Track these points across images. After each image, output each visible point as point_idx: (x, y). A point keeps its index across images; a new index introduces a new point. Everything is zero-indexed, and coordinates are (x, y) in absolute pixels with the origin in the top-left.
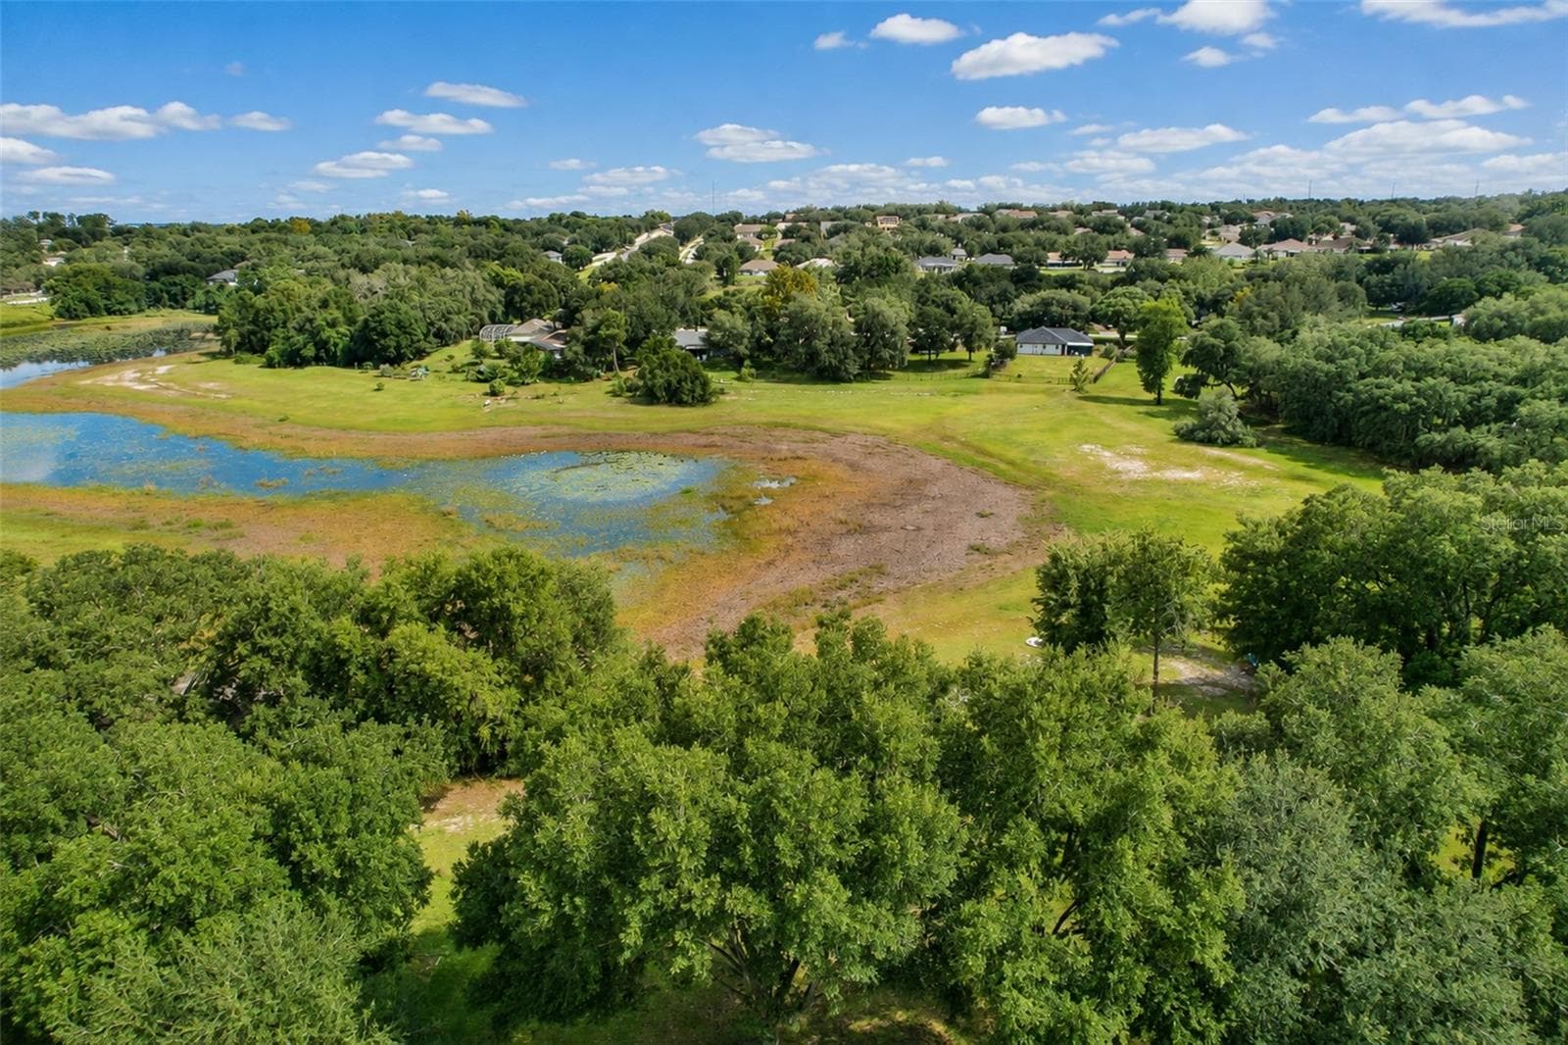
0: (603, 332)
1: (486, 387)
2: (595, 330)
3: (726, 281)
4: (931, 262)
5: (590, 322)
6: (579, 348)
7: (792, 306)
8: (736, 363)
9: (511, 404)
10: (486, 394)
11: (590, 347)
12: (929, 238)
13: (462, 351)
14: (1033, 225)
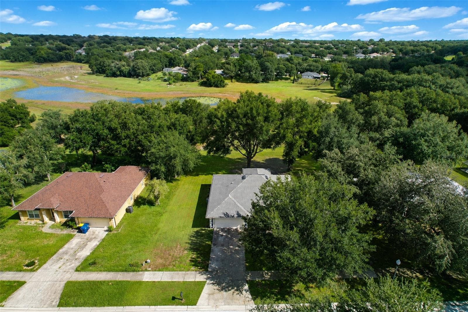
0: (197, 69)
1: (168, 83)
2: (195, 69)
3: (227, 59)
4: (280, 55)
5: (194, 67)
6: (191, 73)
7: (246, 63)
8: (231, 78)
9: (174, 87)
10: (168, 84)
11: (194, 73)
12: (281, 49)
13: (160, 74)
14: (309, 46)
